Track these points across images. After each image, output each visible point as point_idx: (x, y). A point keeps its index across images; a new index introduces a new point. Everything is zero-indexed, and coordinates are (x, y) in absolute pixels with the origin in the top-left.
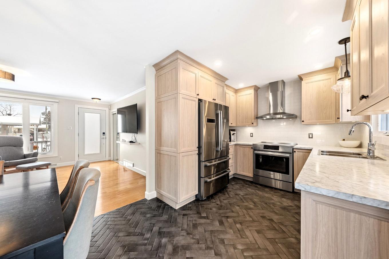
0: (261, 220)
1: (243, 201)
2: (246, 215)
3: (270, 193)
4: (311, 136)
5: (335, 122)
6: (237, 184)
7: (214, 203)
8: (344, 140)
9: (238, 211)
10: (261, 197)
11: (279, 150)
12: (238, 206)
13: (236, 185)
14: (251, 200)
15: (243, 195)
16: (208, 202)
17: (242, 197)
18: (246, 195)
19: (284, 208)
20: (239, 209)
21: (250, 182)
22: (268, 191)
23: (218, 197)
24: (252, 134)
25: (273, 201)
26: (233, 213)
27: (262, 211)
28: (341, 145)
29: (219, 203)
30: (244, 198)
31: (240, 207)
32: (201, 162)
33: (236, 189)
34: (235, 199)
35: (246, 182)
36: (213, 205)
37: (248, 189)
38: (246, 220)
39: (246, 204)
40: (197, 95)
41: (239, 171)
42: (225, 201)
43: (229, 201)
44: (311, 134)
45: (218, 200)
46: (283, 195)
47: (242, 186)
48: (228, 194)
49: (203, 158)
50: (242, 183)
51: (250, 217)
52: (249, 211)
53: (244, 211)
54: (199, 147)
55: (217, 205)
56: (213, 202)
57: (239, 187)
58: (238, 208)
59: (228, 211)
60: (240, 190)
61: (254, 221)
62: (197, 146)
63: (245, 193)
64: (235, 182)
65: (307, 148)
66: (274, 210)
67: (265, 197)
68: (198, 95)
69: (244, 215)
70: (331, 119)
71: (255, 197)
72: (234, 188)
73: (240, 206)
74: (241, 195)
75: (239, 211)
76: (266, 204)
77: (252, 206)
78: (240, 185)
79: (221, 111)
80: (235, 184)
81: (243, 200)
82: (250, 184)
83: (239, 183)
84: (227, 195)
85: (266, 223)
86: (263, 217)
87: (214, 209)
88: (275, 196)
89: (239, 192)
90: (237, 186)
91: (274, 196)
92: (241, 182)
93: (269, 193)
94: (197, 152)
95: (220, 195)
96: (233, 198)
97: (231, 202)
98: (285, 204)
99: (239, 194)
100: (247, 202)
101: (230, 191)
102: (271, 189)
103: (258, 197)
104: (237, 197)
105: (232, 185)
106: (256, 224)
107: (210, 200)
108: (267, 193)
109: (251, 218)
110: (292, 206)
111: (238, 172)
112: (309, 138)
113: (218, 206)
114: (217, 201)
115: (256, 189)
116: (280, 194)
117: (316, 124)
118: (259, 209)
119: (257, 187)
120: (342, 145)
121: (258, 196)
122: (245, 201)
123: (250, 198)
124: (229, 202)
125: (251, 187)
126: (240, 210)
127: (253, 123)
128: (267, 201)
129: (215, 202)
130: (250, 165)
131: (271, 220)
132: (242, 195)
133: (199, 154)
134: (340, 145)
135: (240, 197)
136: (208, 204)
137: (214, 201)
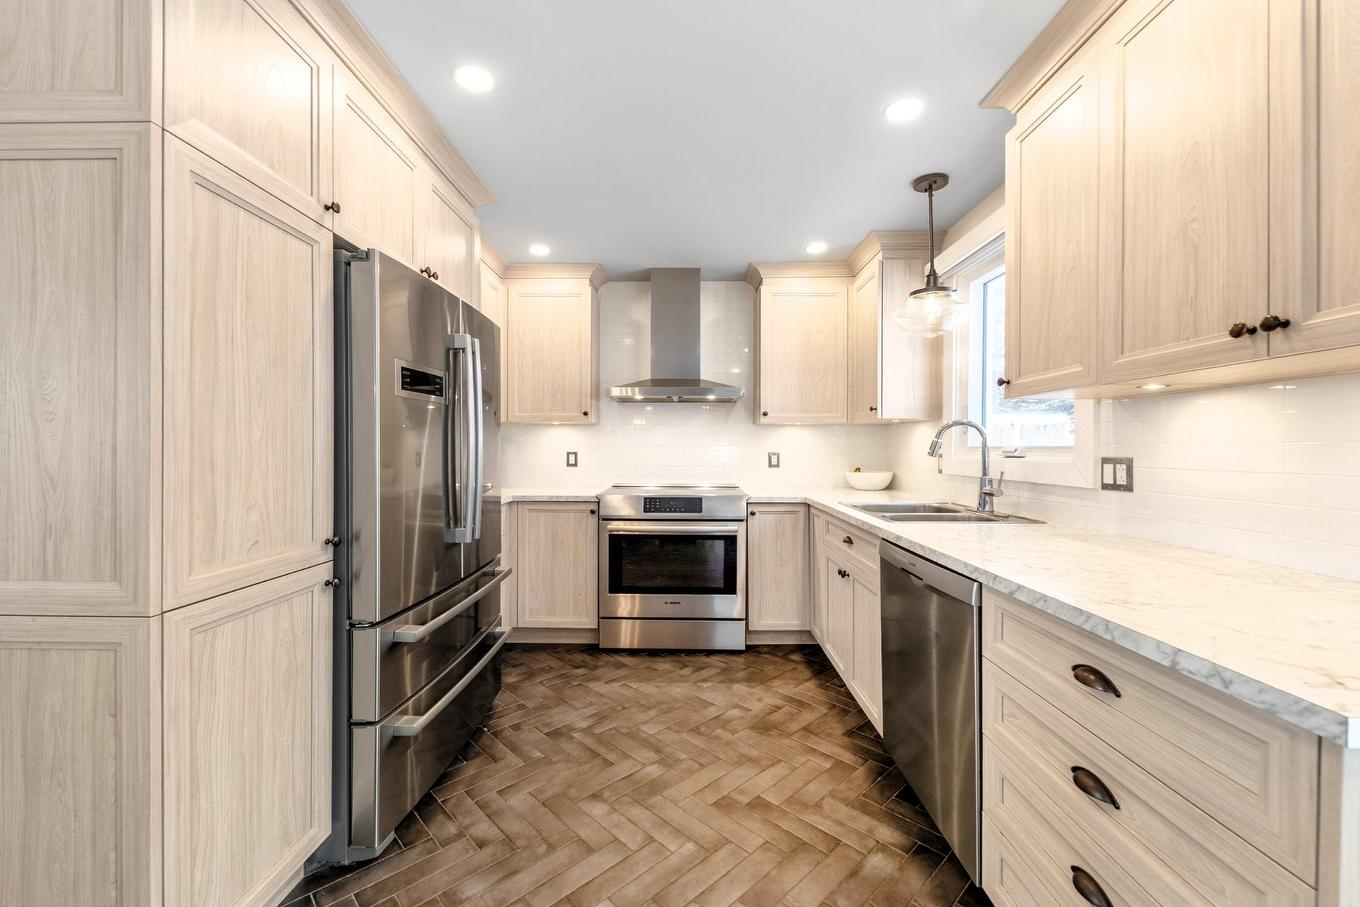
0: (726, 825)
1: (605, 760)
2: (656, 836)
3: (683, 680)
4: (774, 461)
5: (845, 421)
6: (530, 675)
7: (458, 845)
8: (858, 470)
9: (614, 831)
10: (666, 708)
11: (701, 511)
12: (595, 797)
13: (527, 683)
14: (633, 738)
15: (589, 727)
16: (413, 856)
17: (588, 741)
18: (601, 718)
19: (764, 726)
20: (609, 814)
21: (583, 652)
22: (670, 672)
23: (460, 790)
24: (572, 458)
25: (711, 712)
26: (594, 859)
27: (707, 776)
28: (851, 482)
29: (483, 828)
30: (599, 739)
31: (605, 801)
32: (356, 633)
33: (541, 708)
34: (559, 766)
35: (569, 656)
36: (454, 858)
37: (594, 686)
38: (674, 860)
39: (624, 768)
40: (327, 208)
41: (531, 614)
42: (519, 800)
43: (541, 791)
44: (774, 454)
45: (469, 812)
46: (724, 670)
47: (558, 682)
48: (514, 749)
49: (368, 602)
50: (553, 662)
51: (679, 833)
52: (656, 800)
53: (636, 812)
54: (341, 543)
55: (481, 844)
56: (445, 843)
57: (549, 692)
58: (598, 810)
59: (562, 855)
60: (561, 701)
61: (707, 851)
62: (326, 530)
63: (591, 711)
64: (519, 670)
65: (790, 499)
66: (742, 751)
67: (676, 700)
68: (334, 208)
69: (651, 840)
70: (837, 412)
71: (643, 717)
72: (530, 704)
73: (606, 794)
74: (582, 730)
75: (616, 826)
76: (696, 730)
77: (653, 771)
78: (550, 680)
79: (477, 341)
80: (522, 681)
81: (602, 750)
82: (588, 658)
83: (542, 670)
84: (512, 759)
85: (753, 833)
86: (725, 805)
87: (473, 889)
88: (705, 685)
89: (561, 717)
90: (538, 690)
91: (699, 684)
92: (546, 660)
93: (678, 677)
94: (325, 572)
95: (470, 769)
96: (547, 761)
97: (549, 793)
98: (757, 707)
99: (570, 728)
100: (626, 756)
101: (516, 727)
102: (675, 658)
103: (652, 713)
104: (565, 745)
105: (513, 688)
106: (721, 860)
107: (420, 833)
108: (672, 681)
109: (689, 839)
110: (779, 708)
111: (527, 619)
112: (770, 465)
113: (488, 850)
114: (467, 821)
115: (625, 677)
116: (719, 671)
117: (792, 425)
118: (690, 772)
119: (625, 666)
120: (854, 485)
121: (649, 709)
122: (611, 757)
123: (624, 731)
124: (542, 797)
125: (598, 672)
126: (615, 817)
127: (585, 414)
128: (695, 718)
129: (460, 835)
130: (581, 581)
131: (759, 805)
132: (584, 724)
133: (341, 586)
134: (849, 484)
135: (580, 743)
136: (420, 870)
137: (451, 829)
